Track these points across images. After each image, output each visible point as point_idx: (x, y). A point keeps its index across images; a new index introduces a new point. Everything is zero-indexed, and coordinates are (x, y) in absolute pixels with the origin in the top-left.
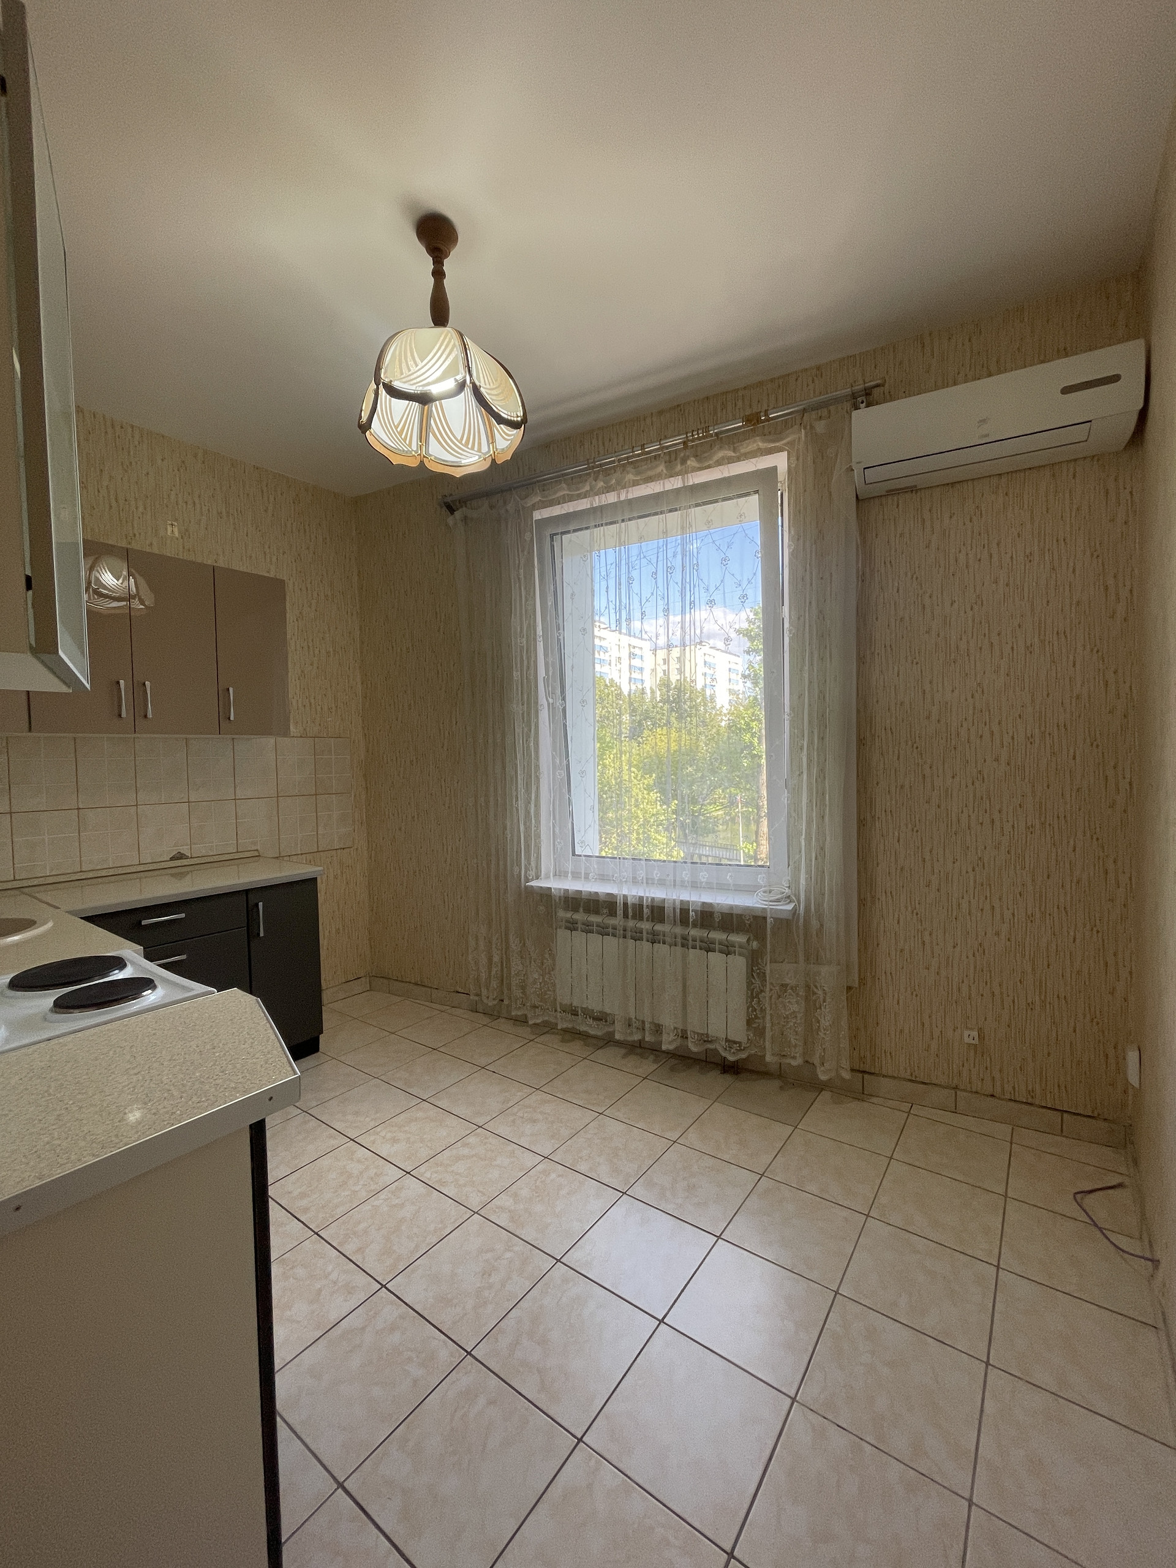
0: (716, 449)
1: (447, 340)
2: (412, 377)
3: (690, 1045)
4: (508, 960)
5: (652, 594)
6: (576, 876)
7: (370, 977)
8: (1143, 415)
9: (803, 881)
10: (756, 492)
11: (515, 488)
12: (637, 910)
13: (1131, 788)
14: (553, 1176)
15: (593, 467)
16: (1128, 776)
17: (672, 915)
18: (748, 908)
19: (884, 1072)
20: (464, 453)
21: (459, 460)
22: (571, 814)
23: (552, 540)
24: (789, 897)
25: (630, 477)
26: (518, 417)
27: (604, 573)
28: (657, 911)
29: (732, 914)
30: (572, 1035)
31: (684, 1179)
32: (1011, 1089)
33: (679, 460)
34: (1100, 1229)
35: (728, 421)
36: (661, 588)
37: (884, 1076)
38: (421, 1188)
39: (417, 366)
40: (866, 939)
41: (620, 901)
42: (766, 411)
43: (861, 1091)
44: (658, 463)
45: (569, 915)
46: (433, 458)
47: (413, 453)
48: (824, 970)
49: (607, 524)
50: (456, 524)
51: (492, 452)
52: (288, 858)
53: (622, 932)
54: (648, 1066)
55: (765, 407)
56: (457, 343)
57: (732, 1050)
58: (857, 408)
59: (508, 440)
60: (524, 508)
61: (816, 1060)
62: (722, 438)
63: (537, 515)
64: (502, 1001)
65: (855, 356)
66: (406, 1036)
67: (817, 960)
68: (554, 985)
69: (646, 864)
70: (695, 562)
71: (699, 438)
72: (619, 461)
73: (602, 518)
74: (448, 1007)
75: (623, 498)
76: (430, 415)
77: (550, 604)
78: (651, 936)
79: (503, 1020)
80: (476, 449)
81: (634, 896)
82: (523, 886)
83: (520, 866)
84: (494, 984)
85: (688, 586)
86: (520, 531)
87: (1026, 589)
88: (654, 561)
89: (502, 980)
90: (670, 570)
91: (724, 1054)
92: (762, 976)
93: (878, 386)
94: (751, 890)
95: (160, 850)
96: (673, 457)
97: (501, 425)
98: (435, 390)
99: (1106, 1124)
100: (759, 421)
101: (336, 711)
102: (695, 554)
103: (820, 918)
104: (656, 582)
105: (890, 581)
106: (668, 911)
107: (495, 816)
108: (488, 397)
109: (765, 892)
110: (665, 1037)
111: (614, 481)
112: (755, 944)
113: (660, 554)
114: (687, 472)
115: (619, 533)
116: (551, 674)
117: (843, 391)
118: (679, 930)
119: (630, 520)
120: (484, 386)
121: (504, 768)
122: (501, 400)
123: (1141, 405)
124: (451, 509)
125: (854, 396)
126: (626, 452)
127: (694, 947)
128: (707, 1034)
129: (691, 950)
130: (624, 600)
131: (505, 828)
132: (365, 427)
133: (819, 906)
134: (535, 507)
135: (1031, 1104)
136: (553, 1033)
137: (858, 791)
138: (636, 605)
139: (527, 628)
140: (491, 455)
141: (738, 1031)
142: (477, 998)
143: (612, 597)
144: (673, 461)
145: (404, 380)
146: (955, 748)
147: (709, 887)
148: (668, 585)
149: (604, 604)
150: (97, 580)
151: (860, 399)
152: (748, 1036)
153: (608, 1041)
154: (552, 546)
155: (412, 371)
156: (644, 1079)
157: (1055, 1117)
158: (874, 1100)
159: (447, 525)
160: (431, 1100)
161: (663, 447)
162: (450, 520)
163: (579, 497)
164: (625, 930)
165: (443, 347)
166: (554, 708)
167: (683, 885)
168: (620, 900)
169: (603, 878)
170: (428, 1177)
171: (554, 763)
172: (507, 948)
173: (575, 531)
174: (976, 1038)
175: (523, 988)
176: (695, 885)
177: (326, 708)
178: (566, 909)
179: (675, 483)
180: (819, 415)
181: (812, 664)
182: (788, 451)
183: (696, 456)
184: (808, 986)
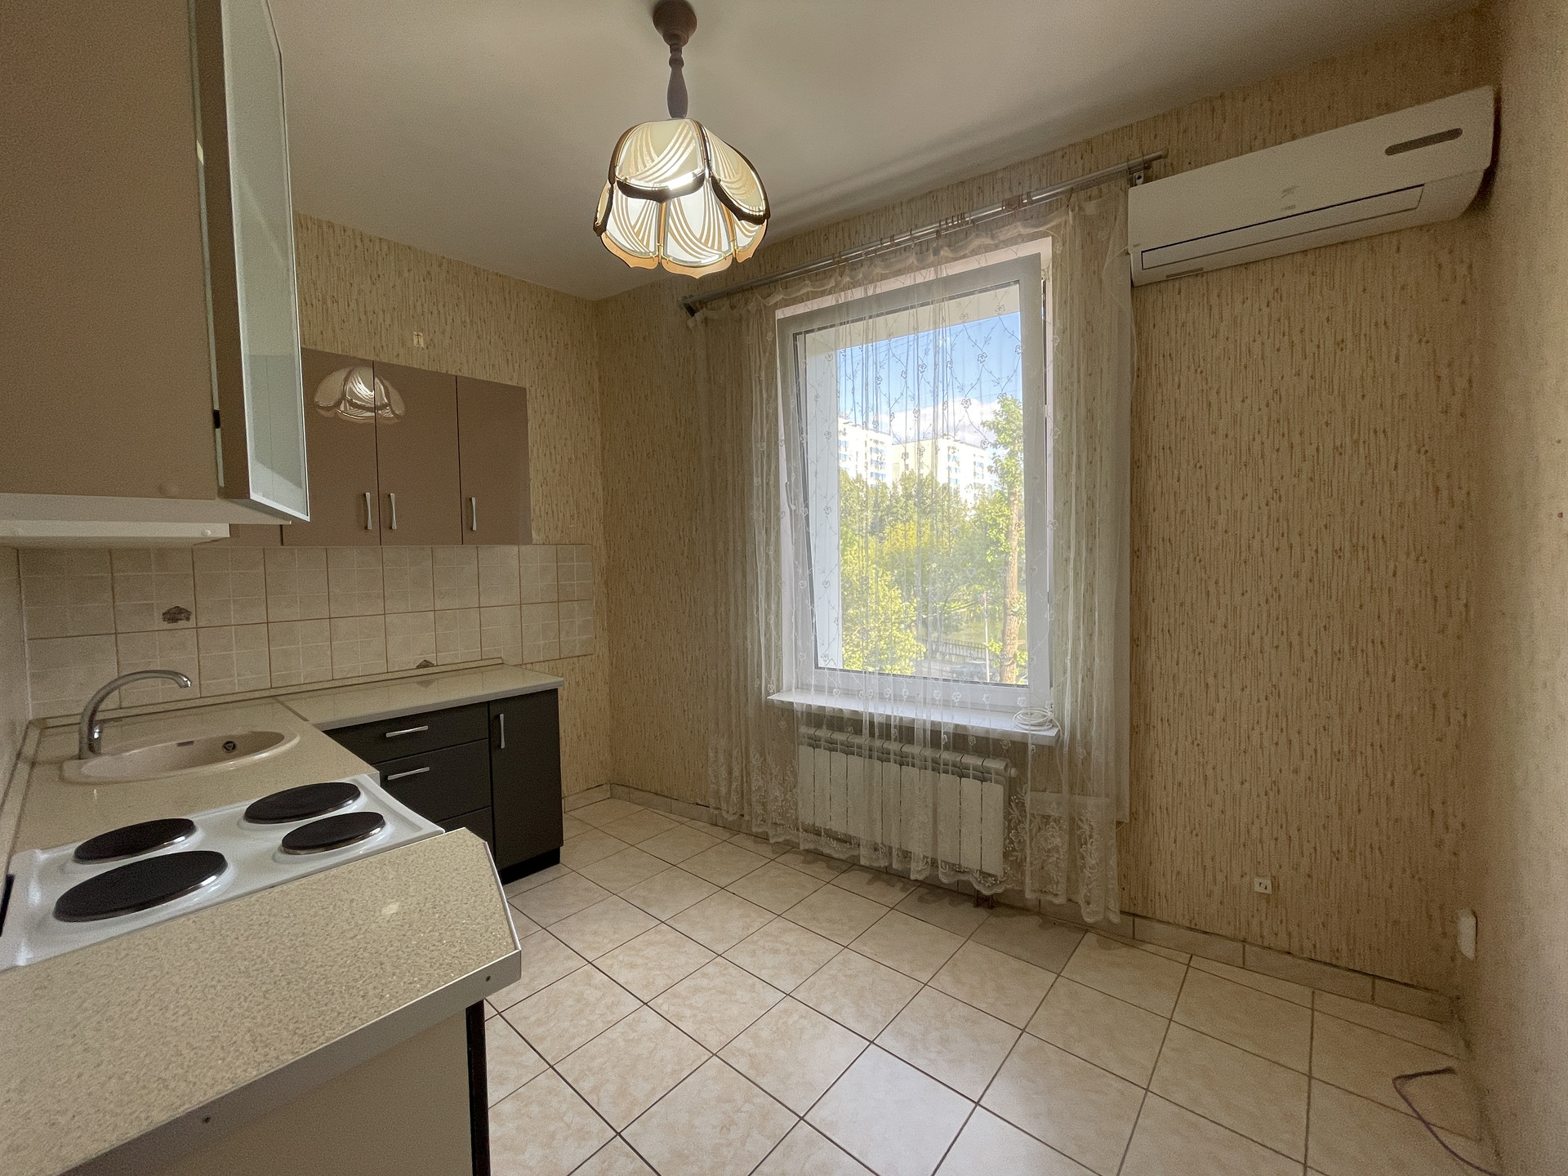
0: (972, 236)
1: (685, 132)
2: (648, 173)
3: (940, 876)
4: (748, 774)
5: (902, 394)
6: (819, 689)
7: (611, 784)
8: (1490, 175)
9: (1067, 706)
10: (1017, 282)
11: (756, 287)
12: (885, 730)
13: (1467, 611)
14: (796, 1017)
15: (839, 262)
16: (1463, 595)
17: (921, 737)
18: (1005, 733)
19: (1158, 917)
20: (703, 253)
21: (698, 260)
22: (814, 626)
23: (795, 339)
24: (1051, 721)
25: (878, 270)
26: (760, 211)
27: (849, 371)
28: (906, 732)
29: (987, 739)
30: (815, 856)
31: (937, 1029)
32: (1311, 947)
33: (931, 251)
34: (1427, 1124)
35: (984, 207)
36: (911, 388)
37: (1159, 921)
38: (658, 1022)
39: (653, 161)
40: (1138, 770)
41: (866, 719)
42: (1028, 194)
43: (1131, 936)
44: (907, 254)
45: (811, 731)
46: (671, 259)
47: (651, 254)
48: (1091, 802)
49: (853, 321)
50: (696, 325)
51: (732, 250)
52: (529, 666)
53: (867, 752)
54: (896, 895)
55: (1027, 190)
56: (695, 136)
57: (987, 884)
58: (1133, 184)
59: (750, 237)
60: (765, 306)
61: (1081, 900)
62: (978, 225)
63: (780, 314)
64: (743, 815)
65: (1131, 126)
66: (645, 849)
67: (1082, 791)
68: (796, 804)
69: (894, 682)
70: (949, 359)
71: (954, 226)
72: (867, 254)
73: (848, 315)
74: (686, 820)
75: (870, 293)
76: (668, 213)
77: (792, 407)
78: (898, 758)
79: (742, 835)
80: (716, 248)
81: (880, 715)
82: (763, 699)
83: (760, 677)
84: (734, 798)
85: (940, 385)
86: (761, 331)
87: (1336, 382)
88: (904, 360)
89: (742, 796)
90: (921, 368)
91: (977, 887)
92: (1021, 805)
93: (1160, 157)
94: (1011, 711)
95: (407, 660)
96: (924, 248)
97: (743, 221)
98: (673, 185)
99: (1428, 995)
100: (1021, 204)
101: (578, 517)
102: (949, 352)
103: (1087, 745)
104: (906, 382)
105: (1170, 376)
106: (918, 734)
107: (736, 625)
108: (728, 192)
109: (1023, 714)
110: (913, 866)
111: (861, 275)
112: (1013, 772)
113: (911, 353)
114: (940, 264)
115: (867, 330)
116: (793, 480)
117: (1116, 167)
118: (929, 753)
119: (878, 316)
120: (724, 180)
121: (744, 576)
122: (742, 194)
123: (1488, 165)
124: (692, 311)
125: (1130, 170)
126: (874, 244)
127: (946, 772)
128: (959, 865)
129: (943, 776)
130: (871, 402)
131: (745, 638)
132: (601, 229)
133: (1086, 732)
134: (777, 306)
135: (1335, 966)
136: (795, 853)
137: (1131, 608)
138: (885, 407)
139: (768, 433)
140: (732, 254)
141: (994, 863)
142: (716, 812)
143: (858, 398)
144: (925, 251)
145: (639, 177)
146: (1245, 562)
147: (962, 706)
148: (919, 385)
149: (850, 405)
150: (352, 392)
151: (1136, 175)
152: (1004, 869)
153: (853, 864)
154: (795, 347)
155: (648, 167)
156: (892, 909)
157: (1366, 983)
158: (1149, 947)
159: (687, 327)
160: (669, 922)
161: (915, 238)
162: (691, 323)
163: (823, 294)
164: (870, 750)
165: (680, 140)
166: (796, 515)
167: (934, 703)
168: (866, 717)
169: (848, 693)
170: (666, 1009)
171: (796, 572)
172: (748, 762)
173: (819, 329)
174: (1270, 887)
175: (764, 804)
176: (947, 704)
177: (568, 515)
178: (809, 724)
179: (928, 275)
180: (1089, 194)
181: (1079, 468)
182: (1053, 236)
183: (949, 246)
184: (1072, 820)
